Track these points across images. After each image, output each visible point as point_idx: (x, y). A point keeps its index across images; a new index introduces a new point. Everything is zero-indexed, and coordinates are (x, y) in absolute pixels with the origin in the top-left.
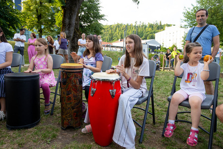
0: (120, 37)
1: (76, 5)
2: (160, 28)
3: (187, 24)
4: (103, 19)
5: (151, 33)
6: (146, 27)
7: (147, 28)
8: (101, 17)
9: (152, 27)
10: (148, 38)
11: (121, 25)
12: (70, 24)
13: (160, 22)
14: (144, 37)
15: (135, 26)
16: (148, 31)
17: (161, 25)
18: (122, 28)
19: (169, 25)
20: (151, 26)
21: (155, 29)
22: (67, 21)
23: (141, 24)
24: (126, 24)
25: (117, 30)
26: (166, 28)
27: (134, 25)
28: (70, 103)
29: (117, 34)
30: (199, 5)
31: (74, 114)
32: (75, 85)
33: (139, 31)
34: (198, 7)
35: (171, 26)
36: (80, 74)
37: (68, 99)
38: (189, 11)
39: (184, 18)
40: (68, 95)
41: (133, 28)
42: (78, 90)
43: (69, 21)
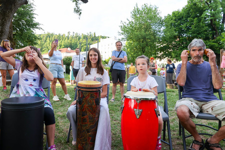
1: (11, 9)
2: (95, 39)
3: (124, 37)
4: (37, 28)
5: (85, 45)
6: (79, 38)
7: (81, 40)
8: (35, 25)
10: (82, 50)
11: (52, 35)
13: (95, 34)
15: (68, 37)
16: (83, 43)
17: (95, 36)
18: (53, 39)
19: (103, 38)
20: (85, 37)
21: (89, 40)
23: (75, 35)
24: (58, 34)
25: (48, 40)
26: (101, 40)
27: (67, 35)
28: (85, 125)
29: (48, 45)
30: (133, 21)
31: (89, 139)
32: (91, 106)
33: (73, 42)
34: (133, 22)
35: (106, 38)
36: (96, 94)
37: (84, 120)
38: (125, 25)
39: (121, 32)
40: (83, 115)
41: (65, 39)
42: (95, 111)
43: (2, 29)
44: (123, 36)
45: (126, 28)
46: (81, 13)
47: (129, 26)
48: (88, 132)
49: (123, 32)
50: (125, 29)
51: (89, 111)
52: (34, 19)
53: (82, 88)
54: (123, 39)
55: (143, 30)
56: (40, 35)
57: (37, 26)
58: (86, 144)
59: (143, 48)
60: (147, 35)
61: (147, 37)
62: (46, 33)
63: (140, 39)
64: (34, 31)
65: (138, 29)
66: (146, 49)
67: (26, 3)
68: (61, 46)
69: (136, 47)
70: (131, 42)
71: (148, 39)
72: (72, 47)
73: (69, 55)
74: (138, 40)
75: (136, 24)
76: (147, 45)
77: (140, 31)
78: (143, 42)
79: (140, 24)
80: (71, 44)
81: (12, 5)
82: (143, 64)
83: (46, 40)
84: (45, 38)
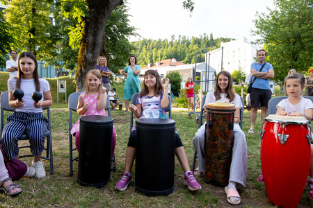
0: (149, 61)
1: (104, 14)
2: (212, 43)
4: (132, 34)
5: (197, 53)
6: (188, 44)
7: (191, 46)
9: (199, 43)
10: (193, 60)
11: (150, 41)
12: (94, 44)
13: (211, 35)
14: (186, 59)
15: (172, 43)
16: (193, 50)
17: (212, 40)
18: (151, 47)
19: (225, 40)
20: (197, 42)
21: (204, 47)
22: (90, 39)
23: (181, 40)
24: (157, 40)
25: (144, 49)
27: (170, 40)
28: (216, 152)
29: (144, 56)
30: (279, 9)
31: (220, 167)
32: (223, 131)
33: (179, 50)
34: (277, 12)
35: (229, 40)
36: (230, 117)
37: (215, 146)
38: (263, 18)
39: (256, 29)
40: (213, 141)
41: (168, 46)
42: (227, 137)
43: (94, 40)
44: (258, 37)
45: (264, 22)
46: (193, 8)
47: (271, 18)
48: (220, 159)
49: (259, 30)
50: (262, 25)
51: (221, 136)
52: (128, 23)
53: (213, 110)
54: (259, 40)
55: (296, 24)
56: (134, 42)
57: (133, 32)
58: (217, 172)
59: (294, 54)
60: (303, 31)
61: (303, 35)
62: (142, 39)
63: (289, 39)
64: (128, 38)
65: (286, 23)
66: (301, 55)
67: (121, 3)
68: (162, 57)
69: (281, 53)
70: (273, 45)
71: (304, 37)
72: (178, 57)
73: (174, 69)
74: (287, 40)
75: (283, 15)
76: (303, 48)
77: (291, 25)
78: (294, 43)
79: (291, 13)
80: (176, 52)
81: (104, 8)
82: (295, 86)
83: (142, 49)
84: (139, 47)
